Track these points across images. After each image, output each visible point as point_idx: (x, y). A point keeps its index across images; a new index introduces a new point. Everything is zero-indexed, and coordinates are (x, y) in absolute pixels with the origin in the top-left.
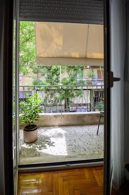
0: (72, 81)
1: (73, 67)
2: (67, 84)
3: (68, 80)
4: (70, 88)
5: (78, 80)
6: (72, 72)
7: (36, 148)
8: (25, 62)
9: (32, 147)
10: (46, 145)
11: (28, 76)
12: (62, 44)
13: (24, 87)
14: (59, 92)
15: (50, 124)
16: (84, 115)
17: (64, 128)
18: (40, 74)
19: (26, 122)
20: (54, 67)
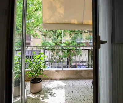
0: (73, 42)
1: (74, 31)
2: (69, 45)
3: (70, 41)
4: (71, 48)
5: (78, 41)
6: (73, 35)
7: (40, 98)
8: (35, 27)
9: (36, 97)
10: (49, 95)
11: (37, 38)
12: (63, 13)
13: (32, 47)
14: (62, 51)
15: (53, 77)
16: (81, 71)
17: (64, 81)
18: (47, 37)
19: (32, 76)
20: (59, 31)
